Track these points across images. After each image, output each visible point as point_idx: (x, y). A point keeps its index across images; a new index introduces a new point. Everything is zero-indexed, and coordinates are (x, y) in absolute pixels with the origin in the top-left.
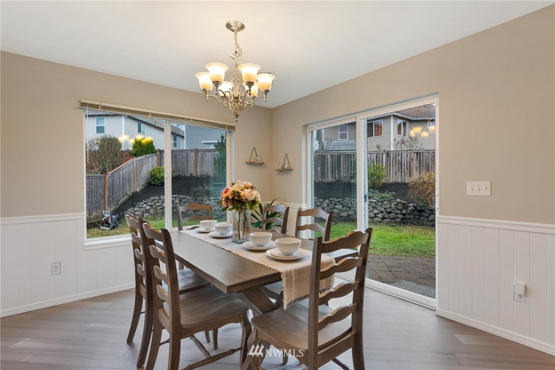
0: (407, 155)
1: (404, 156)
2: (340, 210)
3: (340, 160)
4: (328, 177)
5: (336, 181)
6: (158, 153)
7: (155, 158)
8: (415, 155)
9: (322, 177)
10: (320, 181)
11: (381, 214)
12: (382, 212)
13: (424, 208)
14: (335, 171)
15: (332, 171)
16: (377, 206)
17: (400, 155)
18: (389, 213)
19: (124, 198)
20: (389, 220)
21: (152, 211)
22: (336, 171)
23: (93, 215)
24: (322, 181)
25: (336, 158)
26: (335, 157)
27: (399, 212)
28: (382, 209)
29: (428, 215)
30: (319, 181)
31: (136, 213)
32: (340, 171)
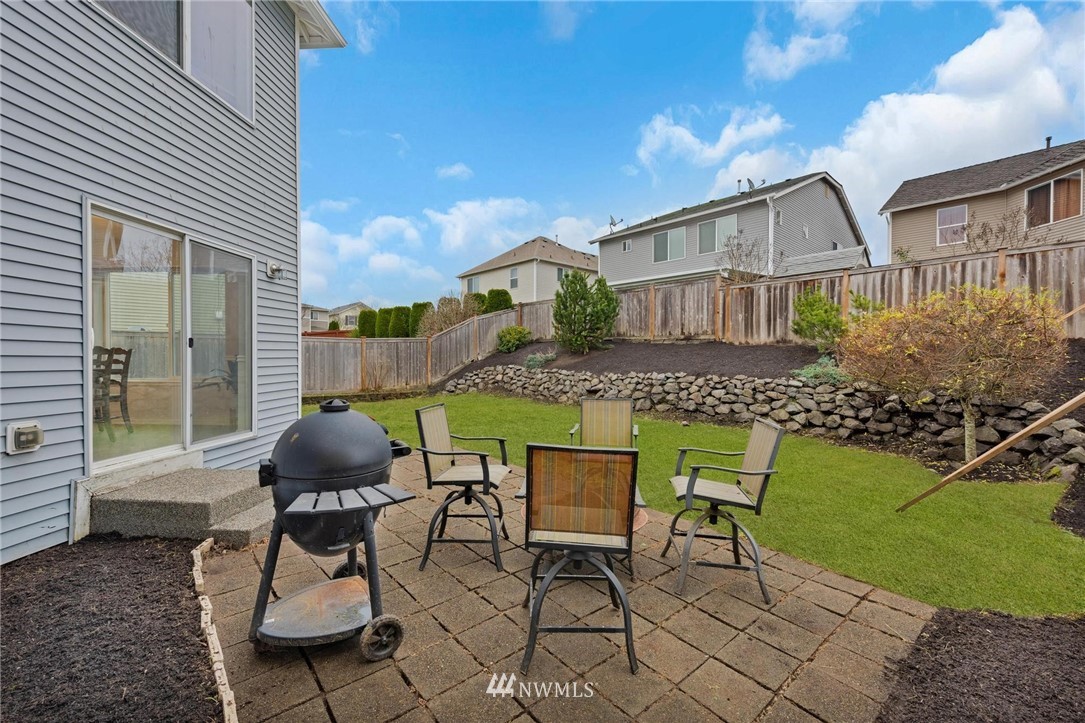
0: (984, 266)
1: (974, 268)
2: (719, 399)
3: (787, 295)
4: (759, 335)
5: (778, 342)
6: (517, 308)
7: (513, 315)
8: (1016, 261)
9: (746, 335)
10: (743, 342)
11: (803, 415)
12: (808, 411)
13: (933, 408)
14: (775, 320)
15: (769, 321)
16: (798, 395)
17: (959, 268)
18: (828, 413)
19: (457, 368)
20: (822, 430)
21: (481, 386)
22: (778, 320)
23: (412, 384)
24: (747, 343)
25: (778, 291)
26: (775, 289)
27: (851, 413)
28: (811, 404)
29: (939, 427)
30: (740, 343)
31: (459, 386)
32: (787, 319)
